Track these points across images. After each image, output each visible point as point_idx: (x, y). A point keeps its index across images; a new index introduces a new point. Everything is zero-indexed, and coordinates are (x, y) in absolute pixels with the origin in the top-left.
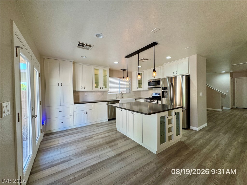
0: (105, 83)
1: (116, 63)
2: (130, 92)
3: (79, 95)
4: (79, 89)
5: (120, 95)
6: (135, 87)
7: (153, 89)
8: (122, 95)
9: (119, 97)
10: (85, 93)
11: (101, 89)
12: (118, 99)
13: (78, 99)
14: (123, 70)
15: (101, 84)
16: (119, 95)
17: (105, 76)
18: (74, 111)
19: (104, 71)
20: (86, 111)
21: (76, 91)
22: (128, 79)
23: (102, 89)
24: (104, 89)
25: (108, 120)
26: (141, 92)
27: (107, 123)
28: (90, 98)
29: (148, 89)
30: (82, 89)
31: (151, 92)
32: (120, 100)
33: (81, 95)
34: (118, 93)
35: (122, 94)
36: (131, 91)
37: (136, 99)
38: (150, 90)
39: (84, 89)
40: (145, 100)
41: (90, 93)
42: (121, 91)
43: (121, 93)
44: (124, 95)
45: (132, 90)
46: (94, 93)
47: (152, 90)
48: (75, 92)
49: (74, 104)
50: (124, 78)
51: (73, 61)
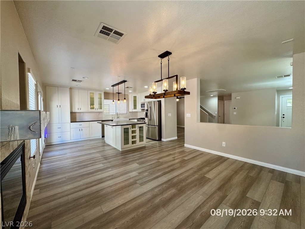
0: (101, 104)
1: (108, 89)
3: (76, 115)
4: (76, 110)
9: (115, 117)
10: (82, 114)
11: (96, 110)
13: (76, 119)
14: (118, 93)
15: (96, 106)
16: (115, 115)
17: (100, 98)
18: (70, 129)
19: (101, 94)
20: (81, 128)
22: (125, 101)
24: (99, 110)
25: (102, 136)
27: (101, 139)
28: (87, 117)
29: (141, 110)
32: (113, 120)
33: (78, 115)
35: (117, 114)
36: (128, 112)
37: (129, 119)
39: (80, 110)
40: (138, 120)
41: (87, 114)
46: (90, 114)
48: (72, 113)
49: (71, 122)
50: (119, 100)
51: (70, 87)
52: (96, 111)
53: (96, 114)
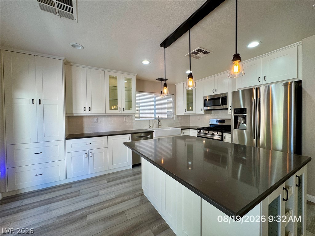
0: (129, 101)
1: (146, 62)
2: (172, 118)
3: (82, 122)
4: (80, 110)
5: (156, 122)
6: (181, 109)
7: (212, 112)
8: (159, 122)
9: (155, 125)
10: (95, 119)
11: (122, 112)
12: (152, 130)
14: (160, 80)
15: (122, 102)
16: (153, 122)
17: (129, 89)
18: (65, 153)
19: (129, 80)
21: (75, 115)
22: (166, 90)
23: (124, 112)
24: (127, 112)
25: (132, 165)
26: (191, 117)
27: (131, 171)
28: (104, 126)
29: (203, 112)
30: (86, 111)
31: (208, 117)
32: (154, 131)
33: (86, 122)
34: (153, 118)
35: (159, 119)
36: (174, 116)
37: (182, 129)
38: (206, 114)
39: (89, 112)
40: (198, 130)
41: (103, 119)
42: (157, 116)
43: (157, 119)
44: (162, 122)
45: (175, 114)
46: (109, 119)
47: (211, 114)
49: (66, 139)
51: (63, 58)
52: (120, 112)
53: (121, 118)
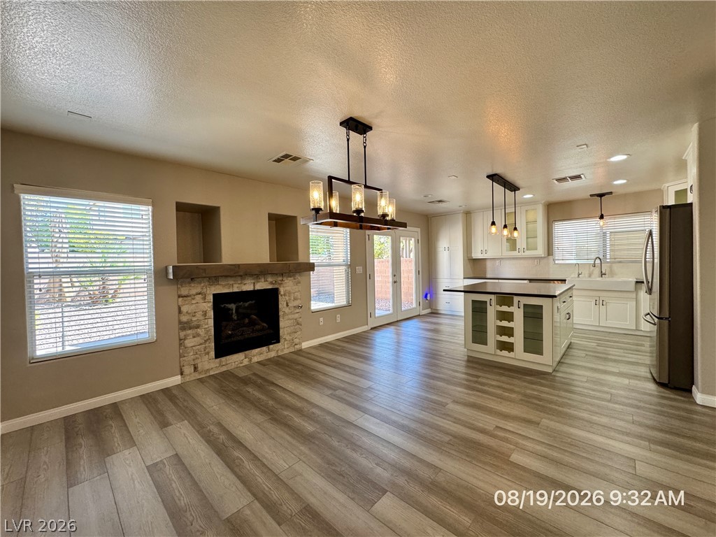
10: (498, 261)
11: (522, 253)
21: (474, 258)
30: (483, 253)
33: (489, 265)
39: (485, 255)
49: (464, 278)
50: (602, 217)
